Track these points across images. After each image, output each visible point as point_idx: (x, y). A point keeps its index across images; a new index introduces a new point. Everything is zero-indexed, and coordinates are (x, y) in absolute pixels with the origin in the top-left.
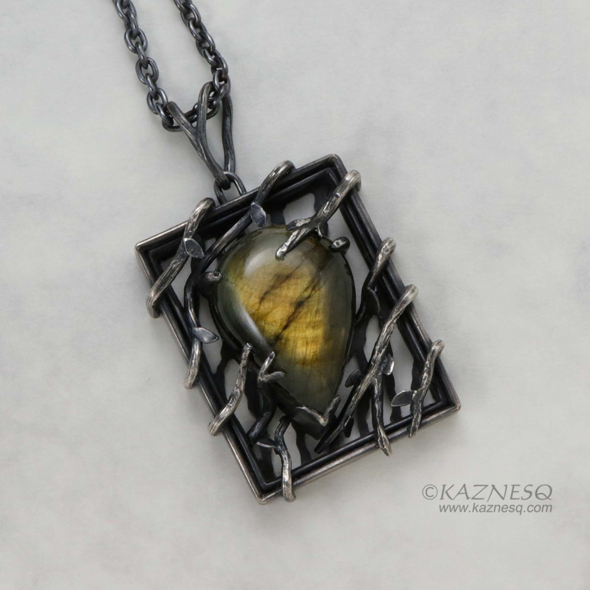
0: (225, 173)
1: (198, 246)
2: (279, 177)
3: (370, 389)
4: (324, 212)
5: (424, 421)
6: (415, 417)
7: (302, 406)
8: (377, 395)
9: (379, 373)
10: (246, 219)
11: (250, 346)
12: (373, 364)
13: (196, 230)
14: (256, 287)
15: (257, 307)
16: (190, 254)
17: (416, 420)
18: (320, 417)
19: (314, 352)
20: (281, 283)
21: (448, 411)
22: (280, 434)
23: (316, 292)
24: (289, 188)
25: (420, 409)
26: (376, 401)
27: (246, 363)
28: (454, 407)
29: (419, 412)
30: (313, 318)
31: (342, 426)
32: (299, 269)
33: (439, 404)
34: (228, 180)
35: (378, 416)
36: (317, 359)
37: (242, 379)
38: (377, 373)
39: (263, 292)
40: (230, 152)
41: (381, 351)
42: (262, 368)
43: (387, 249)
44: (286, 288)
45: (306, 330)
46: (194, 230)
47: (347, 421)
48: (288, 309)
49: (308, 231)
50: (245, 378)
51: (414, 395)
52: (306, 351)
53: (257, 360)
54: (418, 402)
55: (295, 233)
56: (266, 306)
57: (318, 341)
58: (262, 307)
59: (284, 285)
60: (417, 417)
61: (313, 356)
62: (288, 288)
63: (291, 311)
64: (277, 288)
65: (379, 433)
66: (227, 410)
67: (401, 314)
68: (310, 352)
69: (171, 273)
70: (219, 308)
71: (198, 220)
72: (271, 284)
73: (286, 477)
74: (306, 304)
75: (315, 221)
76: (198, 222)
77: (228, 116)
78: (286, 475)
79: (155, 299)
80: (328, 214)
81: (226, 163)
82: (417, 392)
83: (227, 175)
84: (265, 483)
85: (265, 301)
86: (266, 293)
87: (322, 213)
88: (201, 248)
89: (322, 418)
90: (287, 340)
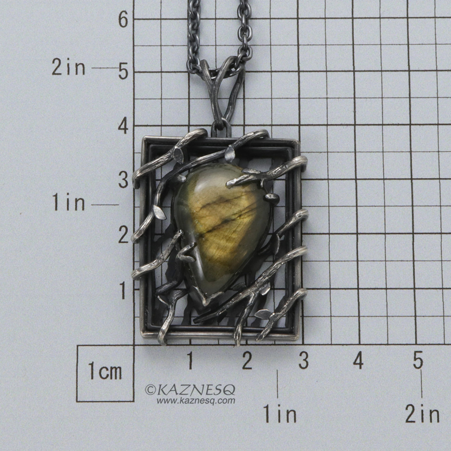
0: (223, 119)
1: (182, 155)
2: (255, 137)
3: (248, 298)
4: (272, 173)
5: (271, 335)
6: (265, 329)
7: (196, 286)
8: (249, 305)
9: (257, 291)
10: (221, 154)
11: (181, 232)
12: (256, 284)
13: (186, 145)
14: (204, 197)
15: (198, 210)
16: (174, 157)
17: (266, 331)
18: (204, 299)
19: (219, 256)
20: (221, 203)
21: (289, 336)
22: (175, 298)
23: (240, 219)
24: (259, 148)
25: (272, 326)
26: (247, 308)
27: (174, 242)
28: (294, 336)
29: (270, 327)
30: (230, 234)
31: (218, 314)
32: (236, 199)
33: (287, 329)
34: (223, 124)
35: (243, 318)
36: (219, 261)
37: (168, 251)
38: (256, 291)
39: (207, 203)
40: (232, 107)
41: (266, 278)
42: (182, 250)
43: (300, 215)
44: (222, 207)
45: (222, 239)
46: (185, 144)
47: (222, 312)
48: (217, 221)
49: (255, 179)
50: (170, 251)
51: (272, 316)
52: (215, 253)
53: (182, 243)
54: (272, 321)
55: (245, 176)
56: (205, 212)
57: (225, 250)
58: (201, 212)
59: (222, 205)
60: (267, 330)
61: (218, 258)
62: (224, 208)
63: (218, 223)
64: (217, 204)
65: (237, 329)
66: (149, 266)
67: (289, 260)
68: (217, 255)
69: (157, 164)
70: (175, 200)
71: (190, 139)
72: (215, 200)
73: (165, 327)
74: (230, 223)
75: (263, 175)
76: (190, 141)
77: (239, 83)
78: (166, 325)
79: (138, 175)
80: (274, 175)
81: (226, 113)
82: (275, 315)
83: (223, 121)
84: (151, 324)
85: (205, 209)
86: (209, 204)
87: (271, 173)
88: (183, 157)
89: (205, 300)
90: (207, 240)
